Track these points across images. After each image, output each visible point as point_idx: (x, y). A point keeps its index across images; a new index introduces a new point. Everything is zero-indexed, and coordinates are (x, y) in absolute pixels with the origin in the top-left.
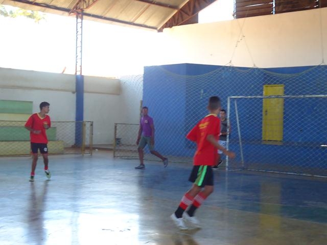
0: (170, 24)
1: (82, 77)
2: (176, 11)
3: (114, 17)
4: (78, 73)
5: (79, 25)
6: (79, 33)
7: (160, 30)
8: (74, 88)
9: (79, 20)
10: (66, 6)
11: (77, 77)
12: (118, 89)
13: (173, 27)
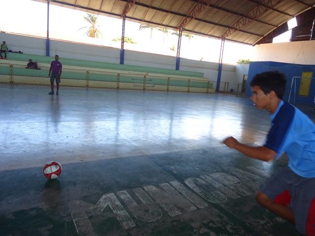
0: (259, 43)
1: (222, 64)
2: (262, 37)
3: (236, 40)
4: (220, 63)
5: (223, 43)
6: (222, 47)
7: (254, 45)
8: (218, 68)
9: (223, 41)
10: (218, 36)
11: (219, 64)
12: (234, 69)
13: (260, 44)
